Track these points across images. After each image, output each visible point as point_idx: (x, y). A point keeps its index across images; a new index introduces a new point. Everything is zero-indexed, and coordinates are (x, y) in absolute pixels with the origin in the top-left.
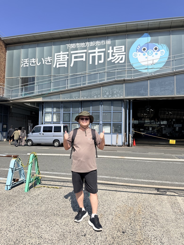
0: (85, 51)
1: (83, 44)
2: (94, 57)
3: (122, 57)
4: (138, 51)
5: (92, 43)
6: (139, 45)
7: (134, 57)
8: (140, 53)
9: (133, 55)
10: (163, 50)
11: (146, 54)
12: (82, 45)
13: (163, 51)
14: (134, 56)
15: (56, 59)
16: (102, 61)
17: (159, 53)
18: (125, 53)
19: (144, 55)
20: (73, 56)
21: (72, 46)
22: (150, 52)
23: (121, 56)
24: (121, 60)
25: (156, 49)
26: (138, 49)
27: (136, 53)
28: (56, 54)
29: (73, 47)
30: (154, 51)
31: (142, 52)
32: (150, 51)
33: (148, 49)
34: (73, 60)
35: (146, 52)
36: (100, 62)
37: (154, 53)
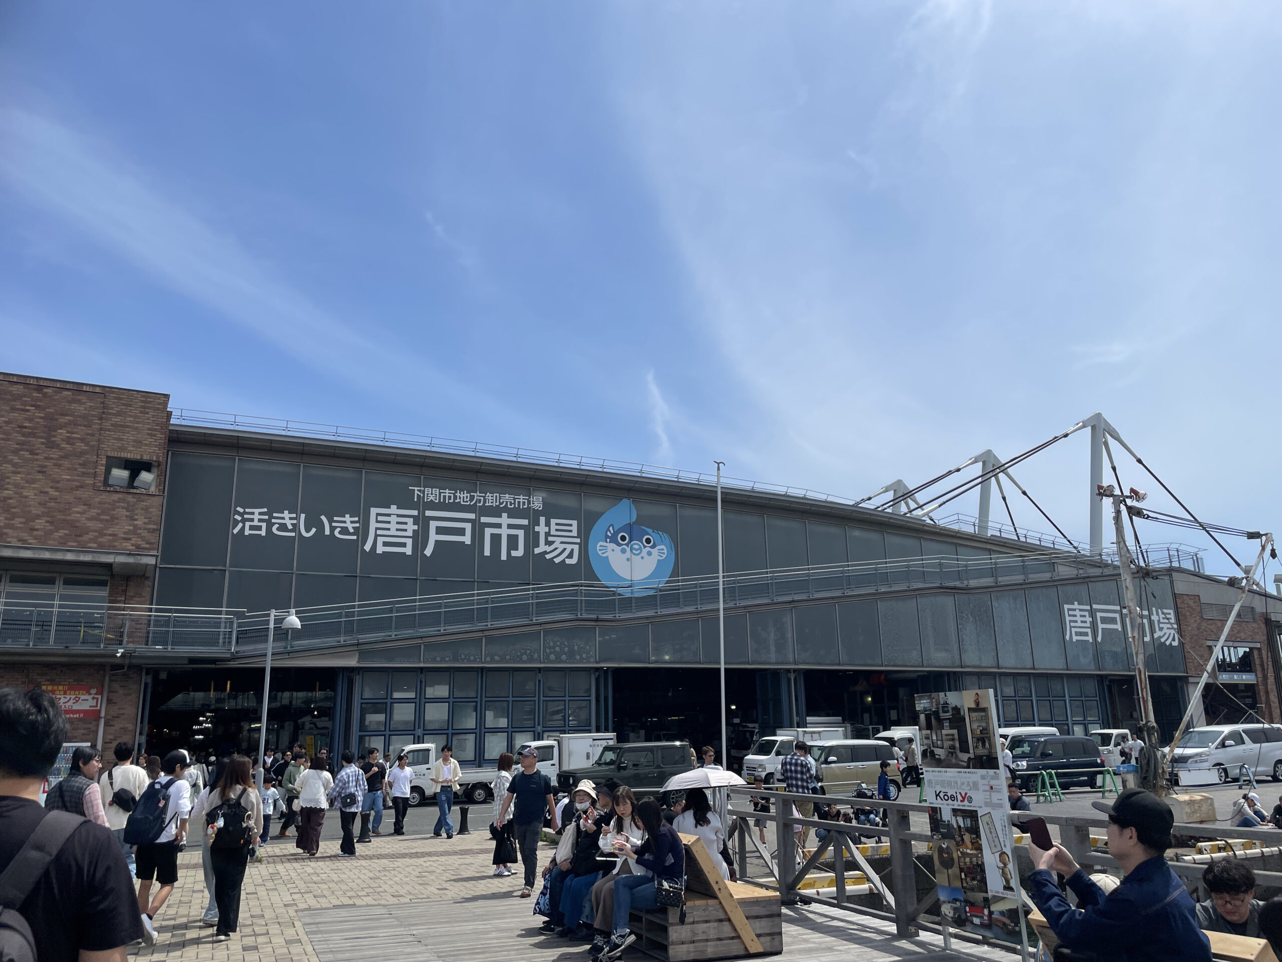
0: (472, 516)
1: (465, 495)
2: (496, 539)
3: (572, 550)
4: (608, 540)
5: (490, 498)
6: (612, 525)
7: (600, 553)
8: (613, 546)
9: (598, 548)
10: (663, 547)
11: (628, 549)
12: (463, 497)
13: (663, 549)
14: (600, 550)
15: (373, 525)
16: (519, 553)
17: (655, 551)
18: (578, 540)
19: (623, 551)
20: (433, 525)
21: (432, 494)
22: (636, 547)
23: (569, 547)
24: (570, 556)
25: (648, 541)
26: (609, 534)
27: (605, 544)
28: (374, 511)
29: (432, 498)
30: (645, 547)
31: (619, 545)
32: (636, 544)
33: (631, 540)
34: (433, 537)
35: (627, 545)
36: (514, 553)
37: (645, 551)
